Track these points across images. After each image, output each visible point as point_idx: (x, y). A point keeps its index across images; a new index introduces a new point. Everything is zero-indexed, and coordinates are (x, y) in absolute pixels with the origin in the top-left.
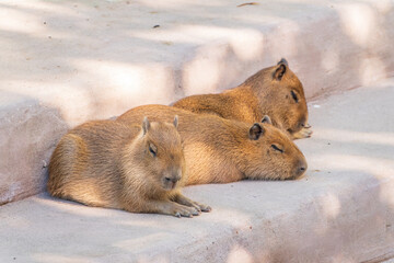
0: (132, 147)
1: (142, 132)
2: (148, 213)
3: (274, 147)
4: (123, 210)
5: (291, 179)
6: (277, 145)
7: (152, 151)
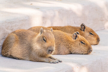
0: (36, 39)
1: (40, 33)
2: (40, 62)
3: (82, 42)
4: (30, 61)
5: (87, 54)
6: (83, 42)
7: (44, 40)
